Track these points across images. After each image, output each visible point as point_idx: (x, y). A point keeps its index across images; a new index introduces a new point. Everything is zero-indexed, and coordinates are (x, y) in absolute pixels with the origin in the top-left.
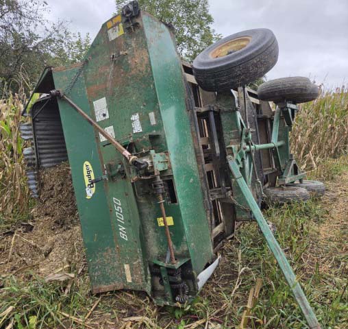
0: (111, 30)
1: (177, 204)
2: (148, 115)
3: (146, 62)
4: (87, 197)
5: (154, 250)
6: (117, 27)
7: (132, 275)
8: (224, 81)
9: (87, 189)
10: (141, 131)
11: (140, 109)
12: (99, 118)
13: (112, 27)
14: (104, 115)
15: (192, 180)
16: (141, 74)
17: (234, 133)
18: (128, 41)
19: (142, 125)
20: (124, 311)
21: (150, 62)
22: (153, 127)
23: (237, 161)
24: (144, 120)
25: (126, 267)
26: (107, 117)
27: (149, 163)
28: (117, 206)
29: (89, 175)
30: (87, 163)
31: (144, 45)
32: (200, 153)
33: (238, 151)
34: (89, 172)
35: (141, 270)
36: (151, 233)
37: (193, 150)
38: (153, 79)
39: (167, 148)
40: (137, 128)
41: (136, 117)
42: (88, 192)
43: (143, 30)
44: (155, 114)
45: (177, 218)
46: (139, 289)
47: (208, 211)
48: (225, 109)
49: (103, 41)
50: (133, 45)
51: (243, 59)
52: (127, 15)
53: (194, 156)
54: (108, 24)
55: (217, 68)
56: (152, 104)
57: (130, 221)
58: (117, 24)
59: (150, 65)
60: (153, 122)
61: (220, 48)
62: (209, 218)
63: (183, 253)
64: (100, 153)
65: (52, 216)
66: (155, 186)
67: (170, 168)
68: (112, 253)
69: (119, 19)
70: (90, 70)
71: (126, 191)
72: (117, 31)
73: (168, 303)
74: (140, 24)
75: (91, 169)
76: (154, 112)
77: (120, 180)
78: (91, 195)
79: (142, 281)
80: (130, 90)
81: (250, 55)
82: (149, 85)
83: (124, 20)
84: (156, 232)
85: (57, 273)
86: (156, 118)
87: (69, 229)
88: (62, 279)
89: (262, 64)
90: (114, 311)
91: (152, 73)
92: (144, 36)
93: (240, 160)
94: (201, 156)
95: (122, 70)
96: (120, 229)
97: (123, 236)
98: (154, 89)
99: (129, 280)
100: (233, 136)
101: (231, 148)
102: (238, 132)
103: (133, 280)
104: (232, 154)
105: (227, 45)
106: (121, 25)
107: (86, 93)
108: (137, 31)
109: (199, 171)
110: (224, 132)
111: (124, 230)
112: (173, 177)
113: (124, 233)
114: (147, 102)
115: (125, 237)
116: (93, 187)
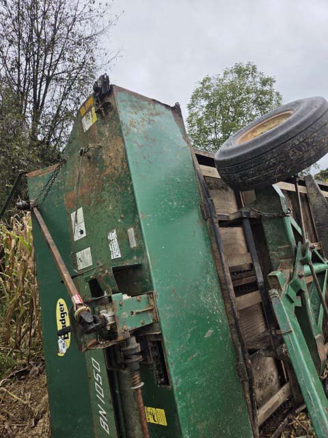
0: (84, 118)
1: (169, 387)
2: (126, 232)
3: (121, 155)
4: (59, 354)
6: (90, 114)
8: (253, 175)
9: (59, 341)
10: (120, 256)
11: (118, 223)
12: (77, 236)
13: (85, 114)
14: (82, 232)
15: (211, 331)
16: (116, 172)
17: (283, 250)
18: (102, 129)
19: (121, 247)
21: (126, 155)
22: (133, 251)
23: (288, 296)
24: (123, 240)
26: (84, 234)
27: (109, 319)
28: (97, 372)
29: (63, 320)
30: (61, 301)
31: (118, 132)
32: (226, 283)
33: (291, 279)
34: (63, 314)
37: (216, 280)
39: (151, 287)
40: (116, 251)
41: (113, 236)
42: (60, 345)
43: (116, 112)
44: (135, 232)
45: (171, 414)
47: (246, 384)
50: (107, 133)
51: (276, 140)
52: (97, 94)
53: (217, 289)
54: (81, 110)
56: (131, 216)
58: (90, 109)
59: (127, 159)
60: (134, 244)
62: (248, 396)
66: (126, 357)
67: (156, 321)
69: (91, 101)
70: (68, 173)
72: (91, 118)
74: (113, 104)
75: (66, 310)
76: (134, 227)
78: (64, 351)
80: (106, 195)
81: (287, 134)
82: (126, 188)
83: (95, 102)
86: (136, 237)
89: (308, 144)
91: (129, 170)
92: (118, 120)
93: (293, 294)
95: (97, 169)
96: (100, 412)
97: (104, 425)
98: (133, 193)
100: (283, 254)
101: (276, 277)
102: (290, 248)
104: (279, 288)
106: (93, 109)
107: (65, 203)
108: (110, 114)
110: (270, 247)
111: (105, 415)
112: (162, 338)
113: (104, 420)
114: (125, 213)
115: (106, 427)
116: (67, 338)
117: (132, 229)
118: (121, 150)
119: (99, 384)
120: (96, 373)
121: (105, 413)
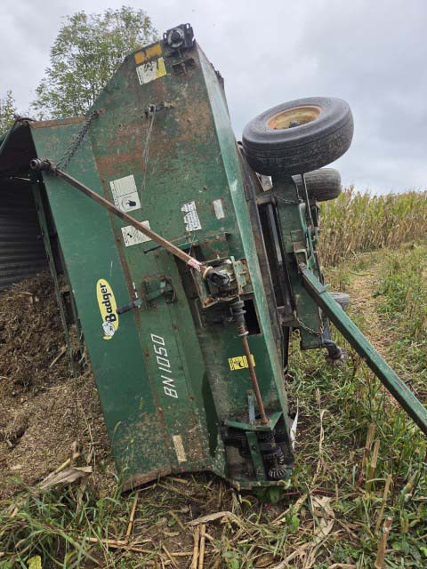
0: (142, 67)
1: (260, 335)
2: (211, 204)
3: (207, 122)
4: (105, 338)
5: (224, 406)
6: (154, 64)
7: (186, 450)
9: (104, 324)
10: (200, 228)
11: (199, 194)
13: (145, 62)
14: (132, 204)
16: (198, 140)
17: (296, 234)
18: (176, 87)
19: (202, 219)
20: (185, 510)
21: (213, 123)
22: (220, 222)
24: (205, 212)
25: (177, 439)
26: (138, 206)
27: (230, 276)
29: (107, 302)
30: (102, 281)
31: (202, 96)
33: (309, 257)
34: (106, 295)
35: (201, 441)
36: (218, 382)
38: (219, 150)
39: (243, 254)
40: (193, 223)
41: (190, 207)
42: (106, 329)
43: (200, 72)
46: (198, 468)
48: (286, 201)
49: (127, 84)
50: (184, 94)
52: (174, 46)
54: (137, 56)
55: (278, 144)
56: (218, 187)
57: (182, 368)
58: (155, 58)
60: (220, 215)
61: (276, 119)
63: (270, 405)
64: (125, 265)
65: (8, 374)
67: (249, 283)
68: (151, 421)
69: (158, 50)
70: (102, 130)
71: (175, 322)
72: (155, 69)
73: (259, 484)
74: (196, 62)
75: (110, 291)
76: (222, 199)
77: (163, 307)
78: (112, 333)
79: (204, 456)
80: (178, 164)
82: (212, 158)
83: (167, 53)
84: (226, 379)
85: (62, 470)
86: (225, 208)
87: (43, 391)
88: (71, 479)
90: (171, 512)
91: (217, 140)
92: (202, 82)
94: (266, 265)
95: (164, 133)
96: (164, 382)
97: (170, 392)
99: (182, 458)
100: (295, 237)
101: (303, 253)
102: (302, 231)
103: (188, 457)
104: (304, 262)
105: (284, 115)
106: (161, 60)
107: (96, 167)
108: (191, 73)
109: (265, 286)
110: (284, 232)
111: (171, 383)
112: (254, 296)
113: (170, 387)
114: (210, 183)
115: (173, 393)
116: (115, 320)
117: (219, 201)
118: (206, 116)
119: (163, 356)
120: (158, 347)
121: (171, 380)
